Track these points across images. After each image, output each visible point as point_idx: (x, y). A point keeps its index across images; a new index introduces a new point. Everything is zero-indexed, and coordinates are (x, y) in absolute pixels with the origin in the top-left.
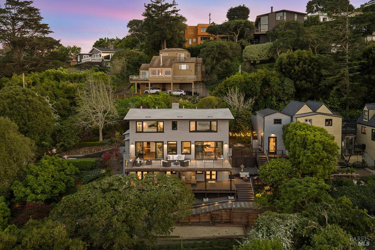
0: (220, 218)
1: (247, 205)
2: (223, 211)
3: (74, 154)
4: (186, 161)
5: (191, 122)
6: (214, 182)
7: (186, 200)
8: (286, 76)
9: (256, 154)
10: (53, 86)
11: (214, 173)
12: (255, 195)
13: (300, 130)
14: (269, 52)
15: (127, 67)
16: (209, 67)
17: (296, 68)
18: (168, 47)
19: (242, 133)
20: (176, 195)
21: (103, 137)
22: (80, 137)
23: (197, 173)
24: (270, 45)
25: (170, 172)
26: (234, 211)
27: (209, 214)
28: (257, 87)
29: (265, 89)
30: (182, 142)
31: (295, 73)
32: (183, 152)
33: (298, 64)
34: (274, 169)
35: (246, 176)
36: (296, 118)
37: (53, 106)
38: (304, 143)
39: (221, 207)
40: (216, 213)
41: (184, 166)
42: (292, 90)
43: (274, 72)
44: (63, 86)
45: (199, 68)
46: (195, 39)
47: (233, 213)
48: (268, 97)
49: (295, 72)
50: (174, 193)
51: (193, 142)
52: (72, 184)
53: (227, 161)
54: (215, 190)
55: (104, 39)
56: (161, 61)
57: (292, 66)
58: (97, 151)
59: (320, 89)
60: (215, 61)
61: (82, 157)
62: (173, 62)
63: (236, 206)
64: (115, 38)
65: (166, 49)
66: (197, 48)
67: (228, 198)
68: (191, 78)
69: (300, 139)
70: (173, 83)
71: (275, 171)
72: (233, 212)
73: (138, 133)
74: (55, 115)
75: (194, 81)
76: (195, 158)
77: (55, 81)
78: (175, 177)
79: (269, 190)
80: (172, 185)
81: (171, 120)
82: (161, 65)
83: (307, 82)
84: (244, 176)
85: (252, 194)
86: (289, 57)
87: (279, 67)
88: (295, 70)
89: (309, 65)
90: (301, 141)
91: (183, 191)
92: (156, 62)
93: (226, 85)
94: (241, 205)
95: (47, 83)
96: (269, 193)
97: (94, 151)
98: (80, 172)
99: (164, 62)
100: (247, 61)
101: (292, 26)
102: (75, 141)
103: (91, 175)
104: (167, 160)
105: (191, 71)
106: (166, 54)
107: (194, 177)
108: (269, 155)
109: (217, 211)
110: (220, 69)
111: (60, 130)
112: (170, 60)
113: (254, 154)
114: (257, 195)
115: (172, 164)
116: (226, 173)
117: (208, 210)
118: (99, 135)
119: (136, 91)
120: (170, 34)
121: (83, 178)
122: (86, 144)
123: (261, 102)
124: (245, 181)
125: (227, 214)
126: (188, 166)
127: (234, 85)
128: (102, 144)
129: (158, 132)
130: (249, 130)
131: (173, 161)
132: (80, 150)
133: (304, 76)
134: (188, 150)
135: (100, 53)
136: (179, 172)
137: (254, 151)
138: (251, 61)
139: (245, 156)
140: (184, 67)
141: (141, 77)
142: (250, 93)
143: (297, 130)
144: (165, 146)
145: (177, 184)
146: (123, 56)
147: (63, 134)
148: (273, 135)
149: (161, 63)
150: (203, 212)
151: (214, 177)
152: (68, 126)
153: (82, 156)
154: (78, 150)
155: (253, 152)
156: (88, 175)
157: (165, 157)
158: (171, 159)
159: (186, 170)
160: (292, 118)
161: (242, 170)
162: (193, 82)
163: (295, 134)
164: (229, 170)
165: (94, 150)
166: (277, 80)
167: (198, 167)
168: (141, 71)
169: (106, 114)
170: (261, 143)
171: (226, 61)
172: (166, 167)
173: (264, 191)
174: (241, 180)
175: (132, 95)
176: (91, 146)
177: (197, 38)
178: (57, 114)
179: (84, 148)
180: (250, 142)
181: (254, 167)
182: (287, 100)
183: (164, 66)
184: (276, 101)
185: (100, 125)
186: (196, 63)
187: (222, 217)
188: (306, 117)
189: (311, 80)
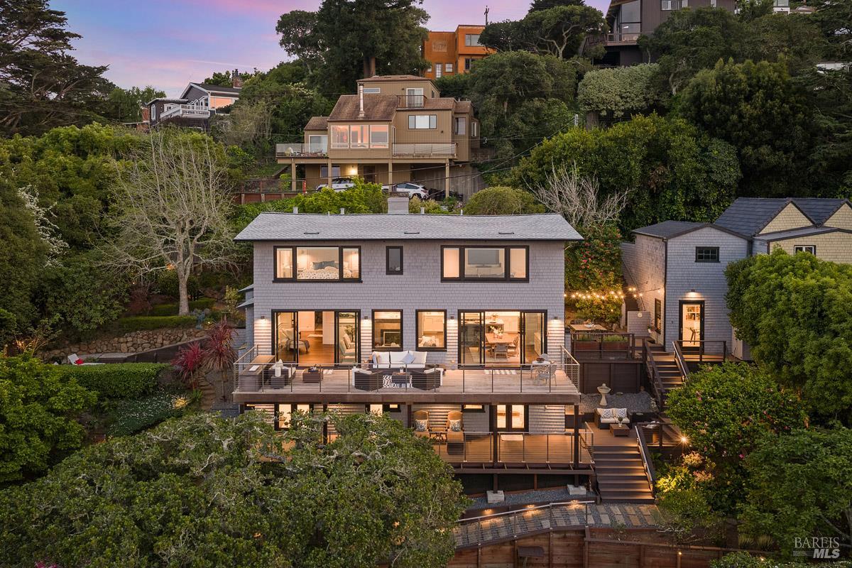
0: (545, 560)
1: (631, 517)
2: (555, 536)
3: (102, 352)
4: (432, 370)
5: (445, 250)
6: (519, 438)
7: (434, 507)
8: (712, 135)
9: (645, 354)
10: (65, 169)
11: (518, 409)
12: (656, 483)
13: (795, 275)
14: (648, 88)
15: (273, 125)
16: (490, 121)
17: (745, 107)
18: (378, 73)
19: (595, 291)
20: (398, 490)
21: (189, 305)
22: (122, 302)
23: (464, 410)
24: (650, 69)
25: (381, 406)
26: (593, 540)
27: (508, 548)
28: (633, 164)
29: (653, 169)
30: (417, 311)
31: (740, 125)
32: (421, 345)
33: (748, 99)
34: (722, 397)
35: (621, 419)
36: (769, 242)
37: (48, 215)
38: (816, 315)
39: (546, 524)
40: (530, 542)
41: (424, 387)
42: (733, 174)
43: (681, 122)
44: (93, 168)
45: (463, 127)
46: (451, 66)
47: (591, 547)
48: (662, 194)
49: (740, 121)
50: (389, 484)
51: (452, 311)
52: (73, 442)
53: (560, 374)
54: (524, 467)
55: (224, 74)
56: (362, 106)
57: (735, 103)
58: (170, 344)
59: (812, 169)
60: (506, 106)
61: (125, 360)
62: (392, 111)
63: (597, 518)
64: (251, 72)
65: (375, 77)
66: (456, 83)
67: (567, 492)
68: (443, 150)
69: (801, 300)
70: (394, 165)
71: (726, 407)
72: (589, 543)
73: (280, 285)
74: (53, 239)
75: (450, 160)
76: (459, 361)
77: (72, 157)
78: (394, 424)
79: (700, 468)
80: (384, 451)
81: (384, 240)
82: (362, 115)
83: (775, 149)
84: (611, 420)
85: (645, 478)
86: (721, 79)
87: (693, 108)
88: (741, 116)
89: (783, 101)
90: (804, 308)
91: (423, 475)
92: (347, 110)
93: (542, 159)
94: (612, 517)
95: (51, 161)
96: (700, 477)
97: (162, 344)
98: (109, 406)
99: (369, 109)
100: (588, 112)
101: (709, 20)
102: (103, 313)
103: (141, 414)
104: (370, 368)
105: (442, 132)
106: (376, 90)
107: (455, 422)
108: (684, 356)
109: (534, 536)
110: (520, 124)
111: (59, 278)
112: (384, 103)
113: (637, 354)
114: (662, 482)
115: (387, 380)
116: (557, 413)
117: (503, 534)
118: (179, 296)
119: (294, 184)
120: (384, 41)
121: (115, 422)
122: (137, 321)
123: (641, 209)
124: (617, 436)
125: (568, 545)
126: (438, 386)
127: (565, 158)
128: (186, 324)
129: (342, 280)
130: (616, 281)
131: (390, 371)
132: (122, 340)
133: (767, 134)
134: (437, 340)
135: (206, 97)
136: (409, 407)
137: (639, 343)
138: (600, 111)
139: (611, 358)
140: (422, 122)
141: (309, 148)
142: (611, 180)
143: (783, 275)
144: (366, 325)
145: (402, 447)
146: (260, 97)
147: (66, 291)
148: (693, 296)
149: (362, 109)
150: (490, 538)
151: (518, 422)
152: (84, 270)
153: (124, 356)
154: (116, 339)
155: (636, 345)
156: (132, 412)
157: (364, 361)
158: (384, 365)
159: (434, 401)
160: (751, 243)
161: (603, 402)
162: (448, 161)
163: (781, 286)
164: (572, 401)
165: (162, 340)
166: (690, 143)
167: (471, 390)
168: (308, 135)
169: (198, 236)
170: (653, 322)
171: (537, 103)
172: (367, 389)
173: (685, 470)
174: (604, 433)
175: (283, 195)
176: (153, 329)
177: (456, 62)
178: (60, 236)
179: (133, 334)
180: (617, 319)
181: (638, 391)
182: (717, 202)
183: (367, 120)
184: (686, 204)
185: (181, 268)
186: (455, 113)
187: (550, 556)
188: (797, 239)
189: (788, 143)
